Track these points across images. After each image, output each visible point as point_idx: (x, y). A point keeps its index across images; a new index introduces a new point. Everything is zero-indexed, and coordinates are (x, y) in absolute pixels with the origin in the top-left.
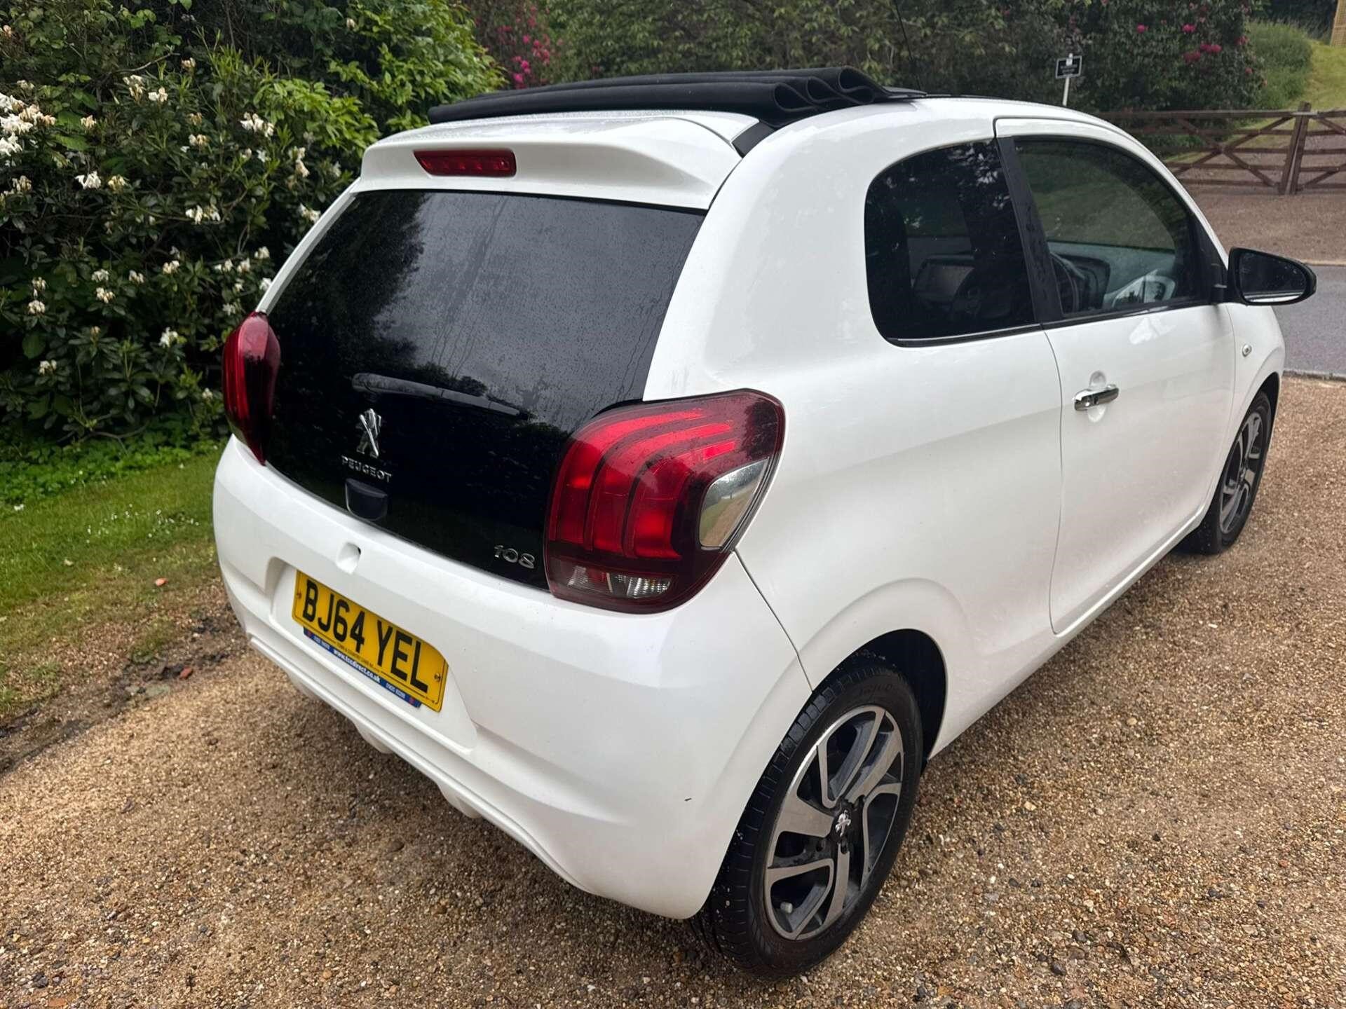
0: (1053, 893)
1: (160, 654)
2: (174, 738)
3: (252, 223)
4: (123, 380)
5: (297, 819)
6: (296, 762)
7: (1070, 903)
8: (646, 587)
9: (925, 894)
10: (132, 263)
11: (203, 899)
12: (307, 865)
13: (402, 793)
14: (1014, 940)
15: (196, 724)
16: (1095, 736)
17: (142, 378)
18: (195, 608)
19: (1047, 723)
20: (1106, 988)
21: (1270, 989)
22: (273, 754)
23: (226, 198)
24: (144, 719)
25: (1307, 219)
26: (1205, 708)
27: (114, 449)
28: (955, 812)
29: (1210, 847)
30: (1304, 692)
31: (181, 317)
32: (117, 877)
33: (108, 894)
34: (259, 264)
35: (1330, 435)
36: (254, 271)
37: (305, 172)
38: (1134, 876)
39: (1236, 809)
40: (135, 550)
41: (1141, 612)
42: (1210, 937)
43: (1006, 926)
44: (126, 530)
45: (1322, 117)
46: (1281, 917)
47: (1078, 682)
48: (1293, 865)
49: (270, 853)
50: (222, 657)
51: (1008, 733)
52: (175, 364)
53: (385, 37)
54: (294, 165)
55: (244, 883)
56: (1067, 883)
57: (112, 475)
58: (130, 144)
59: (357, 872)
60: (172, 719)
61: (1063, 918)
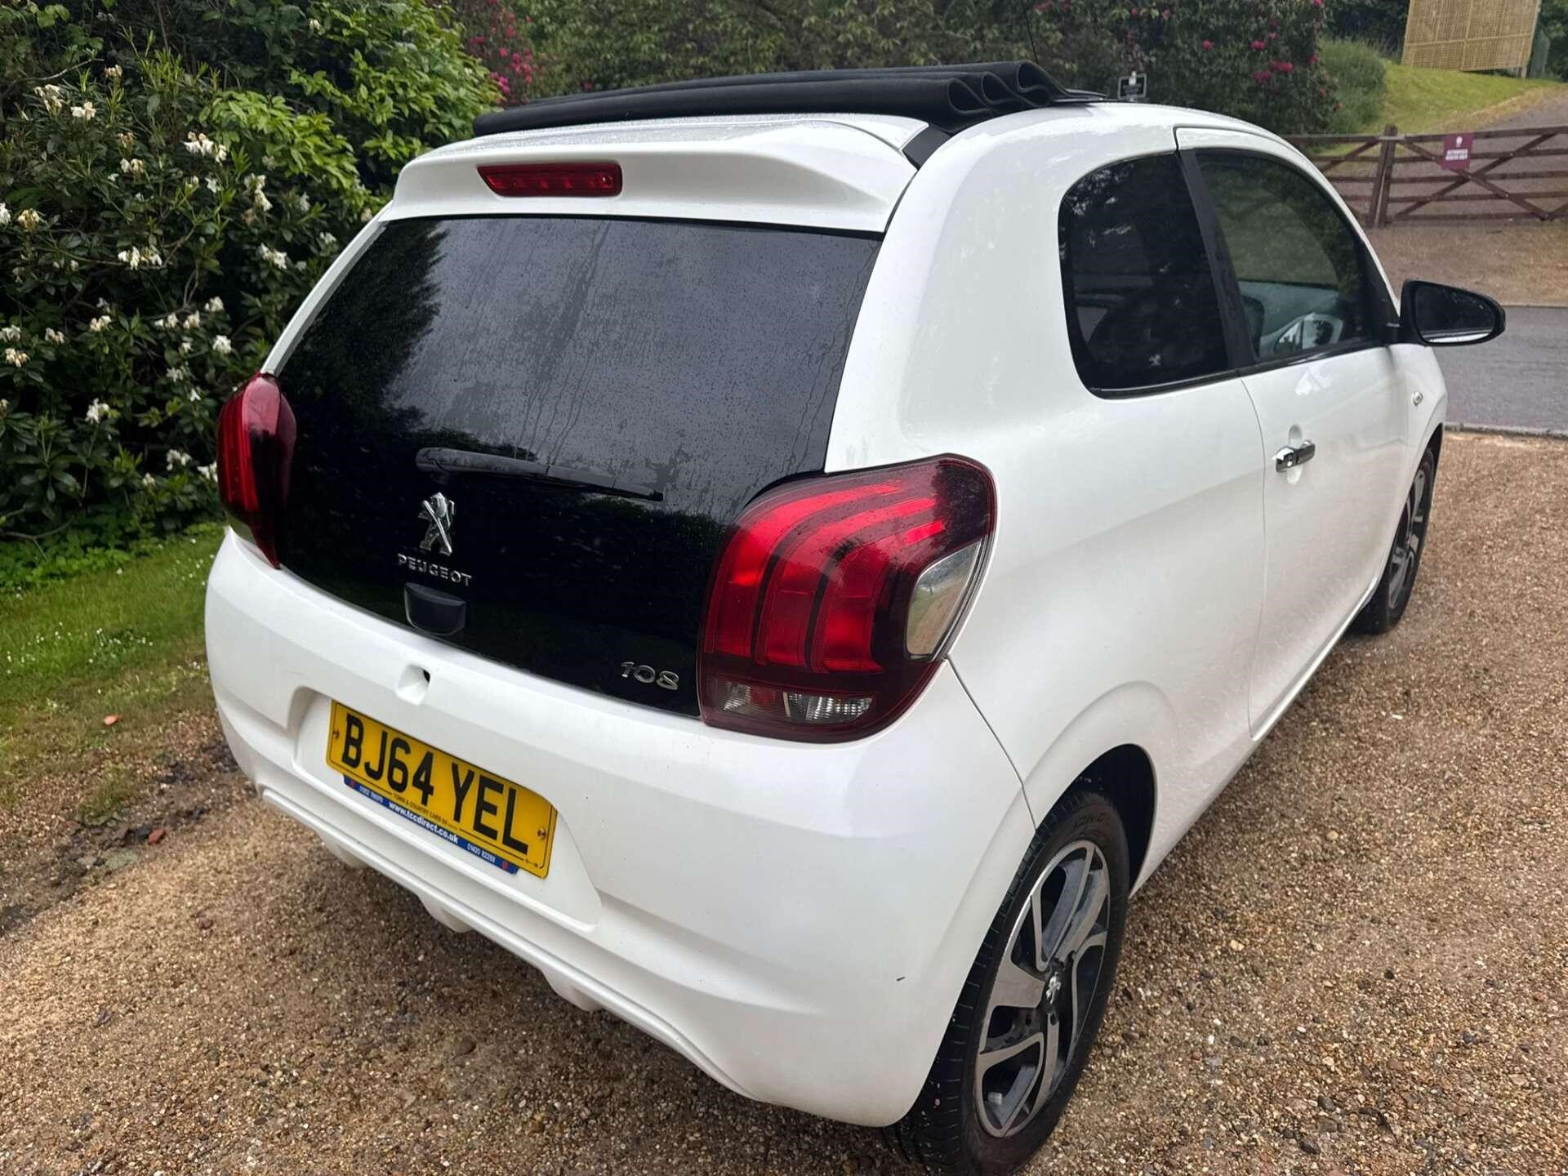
0: (1286, 1052)
1: (119, 813)
2: (153, 922)
3: (202, 268)
4: (40, 466)
5: (331, 1020)
6: (320, 945)
7: (1307, 1063)
8: (829, 709)
9: (1135, 1063)
10: (49, 320)
11: (220, 1135)
12: (352, 1081)
13: (463, 977)
14: (1251, 1114)
15: (181, 901)
16: (1294, 855)
17: (63, 462)
18: (161, 751)
19: (1236, 842)
20: (1369, 1166)
21: (1557, 1151)
22: (289, 936)
23: (167, 238)
24: (110, 900)
25: (1402, 254)
26: (1411, 814)
27: (29, 552)
28: (1151, 958)
29: (1452, 982)
30: (1516, 790)
31: (112, 385)
32: (98, 1114)
33: (88, 1139)
34: (210, 318)
35: (1476, 493)
36: (204, 326)
37: (267, 205)
38: (1374, 1024)
39: (1471, 934)
40: (74, 680)
41: (1314, 705)
42: (1476, 1093)
43: (1238, 1097)
44: (58, 656)
45: (1409, 142)
46: (1550, 1063)
47: (1261, 791)
48: (1550, 997)
49: (301, 1067)
50: (202, 812)
51: (1192, 857)
52: (106, 444)
53: (359, 42)
54: (253, 196)
55: (271, 1110)
56: (1299, 1038)
57: (28, 586)
58: (44, 171)
59: (419, 1085)
60: (147, 897)
61: (1302, 1082)
